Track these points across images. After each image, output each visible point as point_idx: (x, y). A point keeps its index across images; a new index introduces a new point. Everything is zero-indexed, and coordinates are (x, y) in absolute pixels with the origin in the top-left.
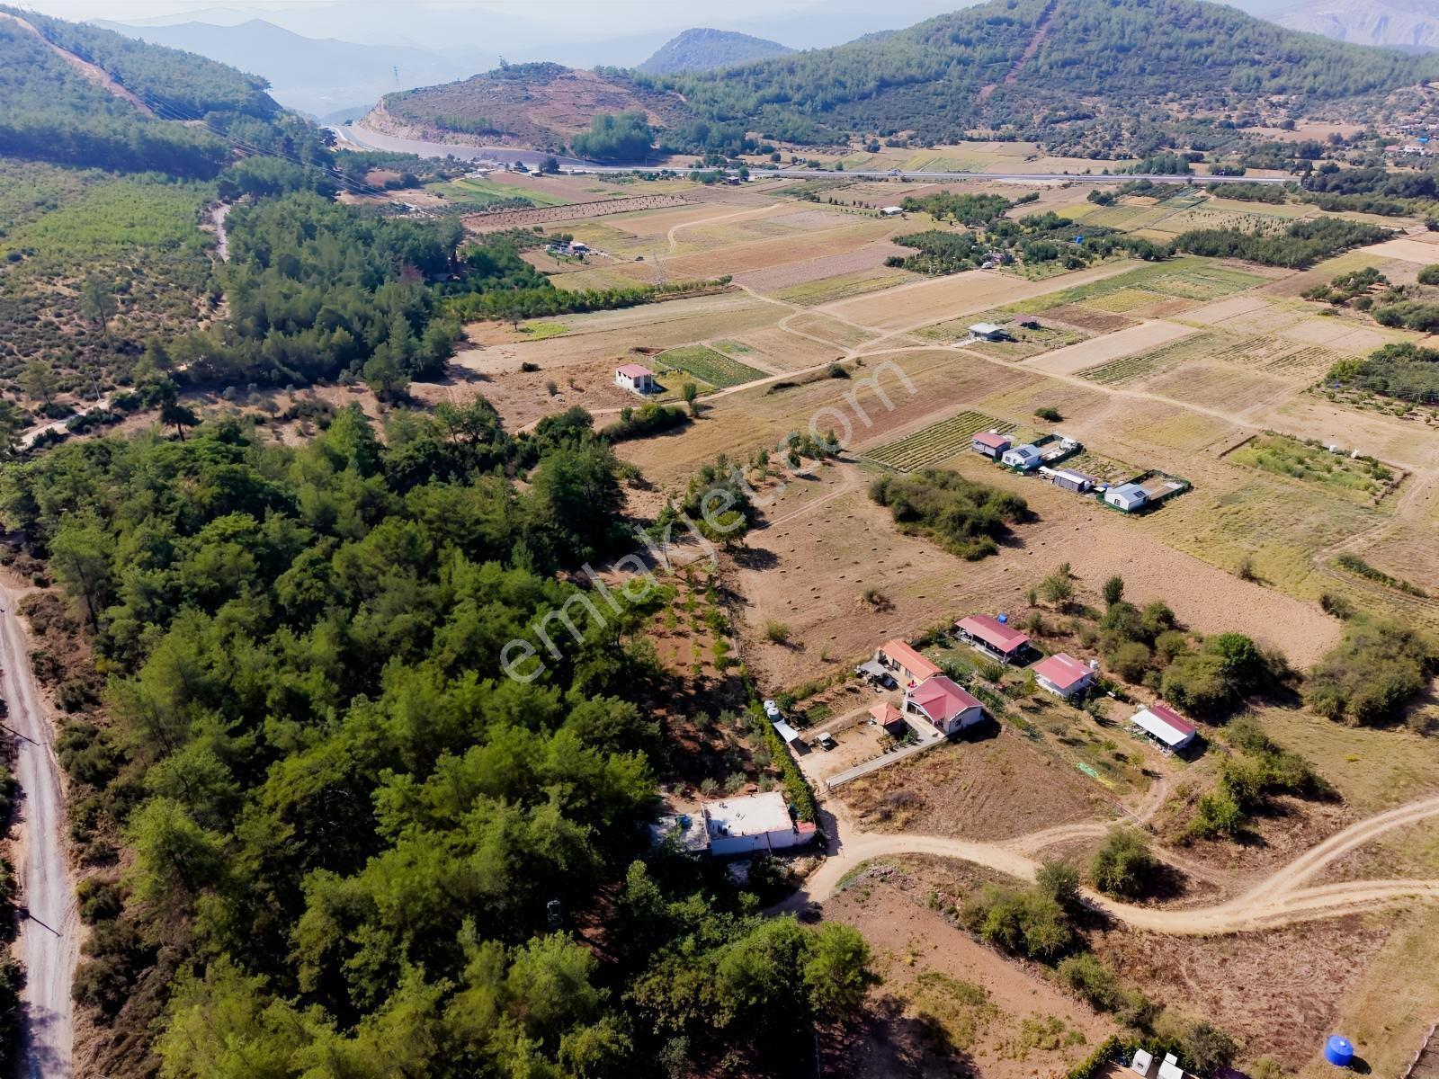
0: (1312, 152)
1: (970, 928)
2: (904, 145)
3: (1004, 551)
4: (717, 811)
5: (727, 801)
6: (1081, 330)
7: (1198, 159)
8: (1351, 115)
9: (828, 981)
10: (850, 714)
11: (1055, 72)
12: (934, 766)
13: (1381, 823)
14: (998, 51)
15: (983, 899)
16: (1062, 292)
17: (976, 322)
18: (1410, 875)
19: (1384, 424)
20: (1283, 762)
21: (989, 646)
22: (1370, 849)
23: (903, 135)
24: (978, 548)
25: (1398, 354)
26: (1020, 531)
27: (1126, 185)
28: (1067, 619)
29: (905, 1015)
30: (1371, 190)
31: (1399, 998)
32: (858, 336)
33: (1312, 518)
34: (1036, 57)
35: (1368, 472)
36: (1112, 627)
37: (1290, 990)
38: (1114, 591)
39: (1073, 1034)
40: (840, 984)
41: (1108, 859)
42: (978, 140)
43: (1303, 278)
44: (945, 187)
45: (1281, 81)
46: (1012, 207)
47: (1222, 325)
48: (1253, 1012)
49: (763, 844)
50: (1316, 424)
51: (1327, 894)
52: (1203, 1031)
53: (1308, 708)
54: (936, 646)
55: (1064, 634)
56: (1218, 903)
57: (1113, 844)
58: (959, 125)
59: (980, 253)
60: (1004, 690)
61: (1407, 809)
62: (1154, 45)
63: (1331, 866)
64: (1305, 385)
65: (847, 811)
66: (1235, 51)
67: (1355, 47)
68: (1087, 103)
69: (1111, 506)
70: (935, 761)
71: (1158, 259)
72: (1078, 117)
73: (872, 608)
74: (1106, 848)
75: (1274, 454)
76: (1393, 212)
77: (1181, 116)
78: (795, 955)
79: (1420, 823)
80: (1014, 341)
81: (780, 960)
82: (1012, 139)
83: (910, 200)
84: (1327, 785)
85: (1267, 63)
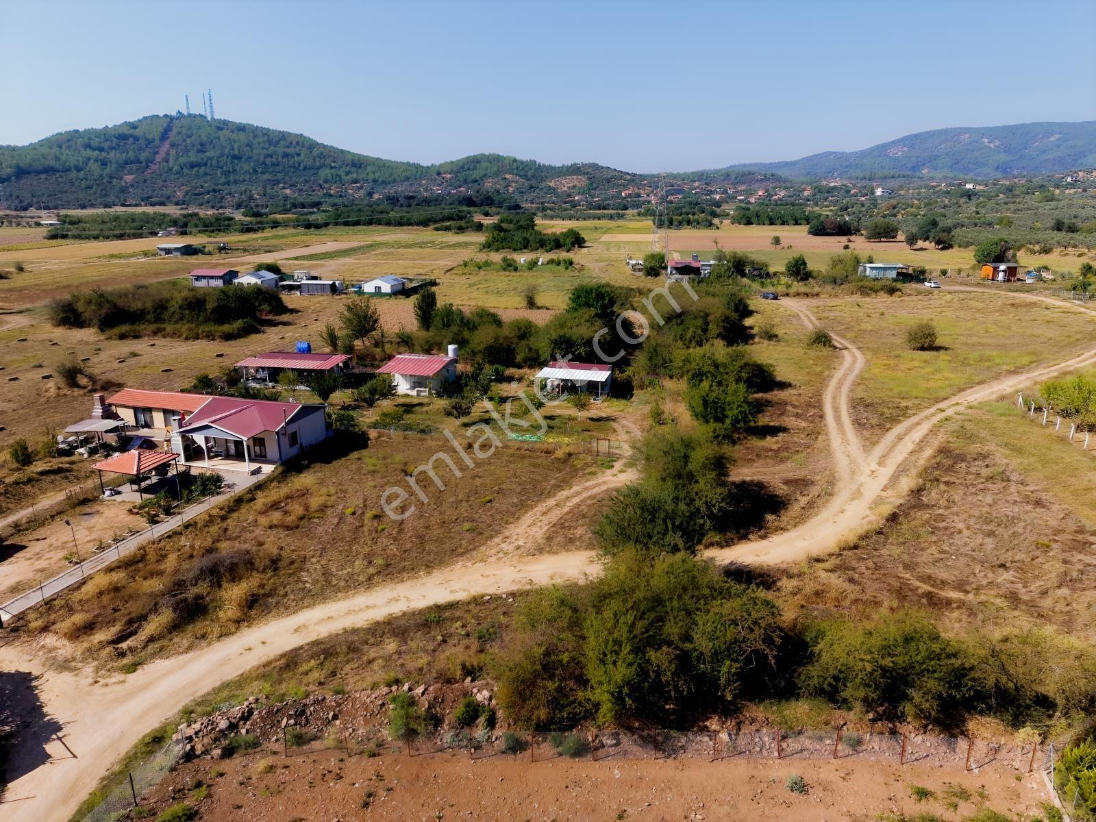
3: (271, 330)
11: (185, 171)
14: (131, 155)
38: (429, 306)
66: (317, 159)
69: (372, 295)
85: (341, 167)
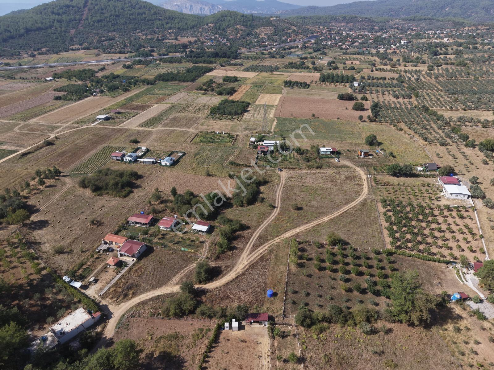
0: (185, 46)
1: (166, 316)
2: (46, 54)
3: (135, 190)
4: (57, 327)
5: (60, 322)
6: (136, 111)
7: (153, 51)
8: (192, 35)
9: (124, 362)
10: (99, 267)
11: (96, 24)
12: (136, 270)
13: (260, 229)
14: (72, 17)
15: (167, 305)
16: (125, 99)
17: (98, 115)
18: (270, 240)
19: (228, 123)
20: (234, 223)
21: (141, 224)
22: (260, 237)
23: (44, 50)
24: (126, 192)
25: (225, 103)
26: (138, 182)
27: (134, 61)
28: (163, 205)
29: (155, 356)
30: (204, 56)
31: (278, 272)
32: (52, 129)
33: (219, 154)
34: (87, 19)
35: (228, 137)
36: (177, 203)
37: (255, 284)
38: (174, 192)
39: (207, 330)
40: (129, 361)
41: (199, 273)
42: (75, 50)
43: (194, 84)
44: (69, 68)
45: (169, 25)
46: (97, 72)
47: (177, 102)
48: (249, 295)
49: (82, 329)
50: (212, 127)
51: (255, 254)
52: (239, 308)
53: (235, 206)
54: (123, 230)
55: (164, 210)
56: (231, 270)
57: (199, 268)
58: (66, 45)
59: (91, 90)
60: (151, 236)
61: (265, 223)
62: (127, 14)
63: (253, 246)
64: (205, 116)
65: (110, 301)
66: (153, 16)
67: (186, 15)
68: (111, 34)
69: (164, 166)
70: (136, 268)
71: (152, 84)
72: (110, 40)
73: (95, 227)
74: (197, 270)
75: (204, 138)
76: (211, 62)
77: (144, 37)
78: (108, 360)
79: (268, 225)
80: (114, 119)
81: (104, 366)
82: (88, 49)
83: (56, 74)
84: (246, 225)
85: (164, 20)
